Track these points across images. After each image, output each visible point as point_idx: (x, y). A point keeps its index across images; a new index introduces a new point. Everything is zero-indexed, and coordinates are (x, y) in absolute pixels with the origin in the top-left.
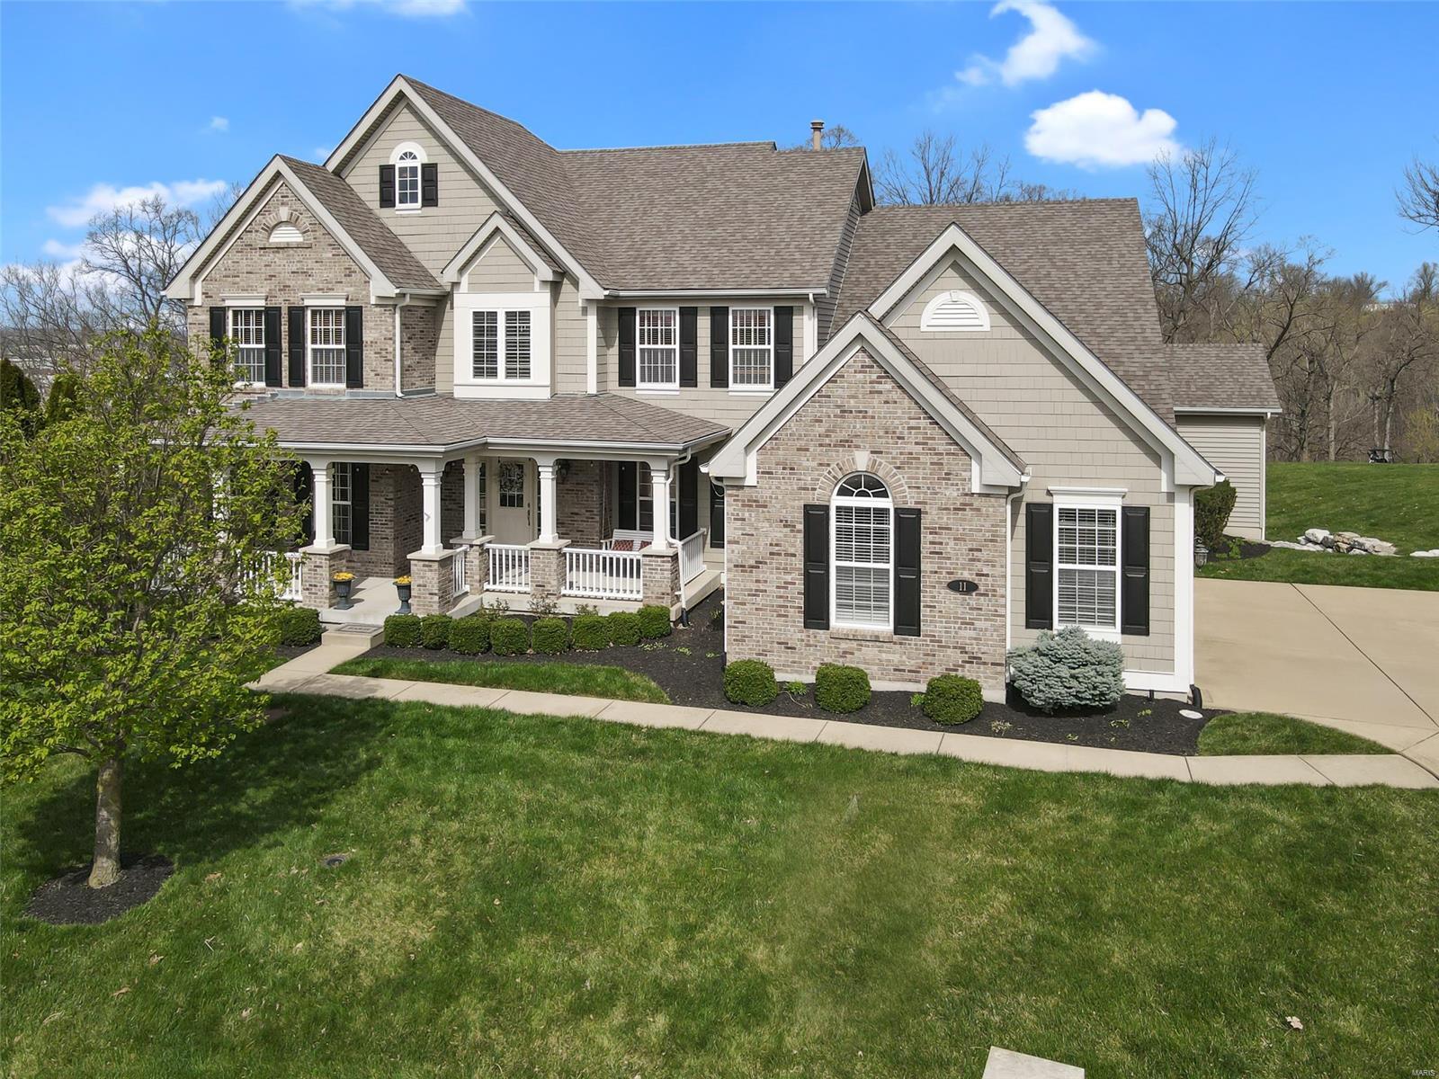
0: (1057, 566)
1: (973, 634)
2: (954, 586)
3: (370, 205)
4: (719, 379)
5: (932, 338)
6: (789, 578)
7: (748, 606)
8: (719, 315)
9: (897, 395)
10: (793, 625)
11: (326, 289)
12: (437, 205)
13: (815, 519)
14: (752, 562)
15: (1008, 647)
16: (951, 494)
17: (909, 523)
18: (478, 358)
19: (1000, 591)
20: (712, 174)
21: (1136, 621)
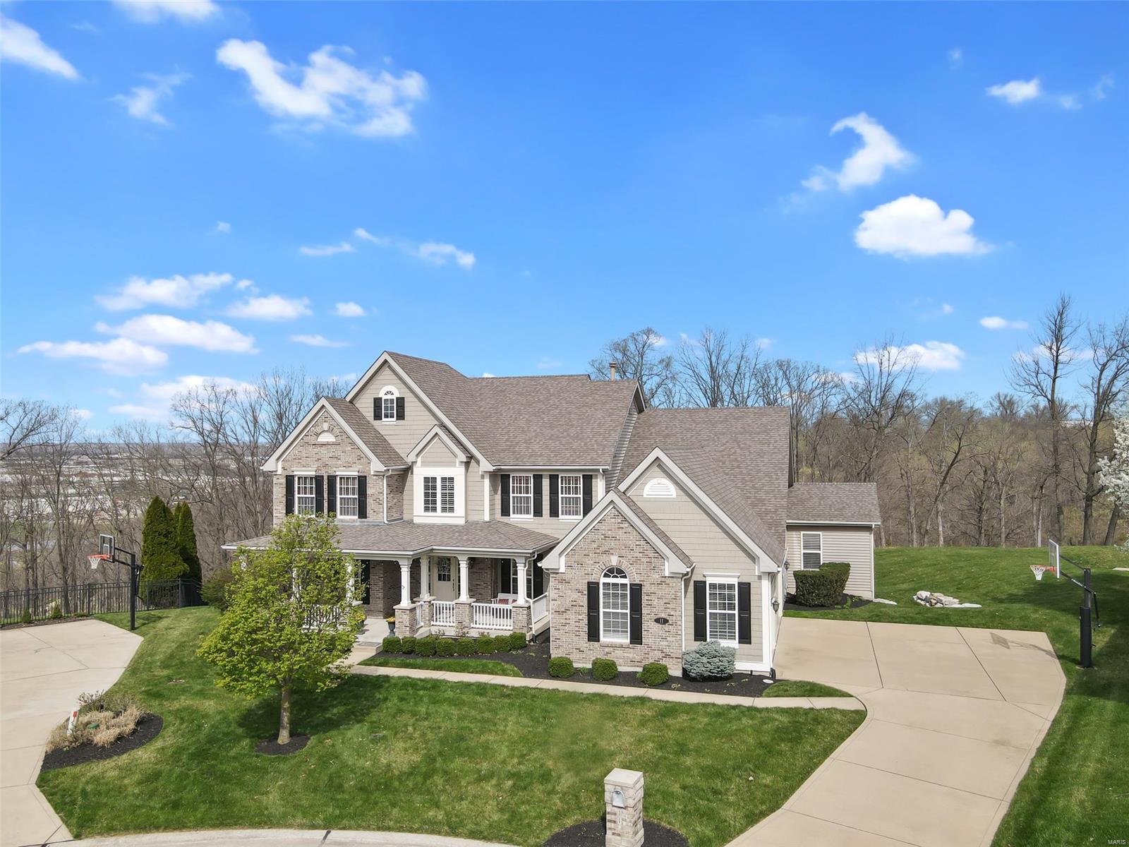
0: (708, 611)
1: (666, 643)
2: (657, 621)
3: (369, 419)
4: (554, 512)
6: (580, 617)
7: (561, 631)
8: (554, 479)
9: (630, 529)
10: (583, 641)
11: (348, 465)
12: (404, 419)
13: (593, 589)
14: (563, 610)
15: (684, 650)
16: (656, 577)
17: (636, 591)
18: (426, 502)
19: (679, 623)
20: (553, 395)
21: (745, 637)
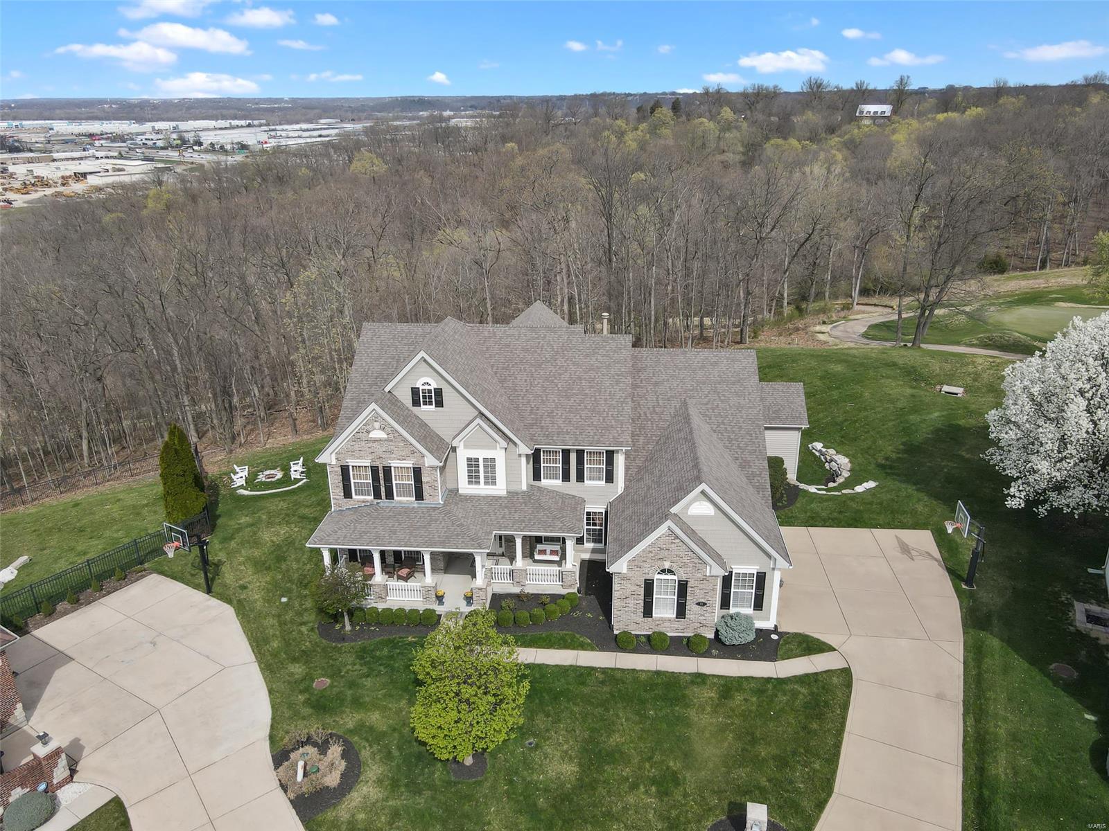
0: (733, 590)
1: (704, 618)
2: (698, 604)
3: (407, 406)
5: (693, 517)
6: (638, 602)
7: (622, 611)
8: (580, 454)
9: (681, 544)
10: (639, 617)
11: (402, 459)
12: (442, 407)
13: (649, 584)
14: (624, 598)
15: (716, 618)
16: (699, 576)
17: (683, 585)
18: (470, 477)
19: (714, 605)
21: (759, 605)
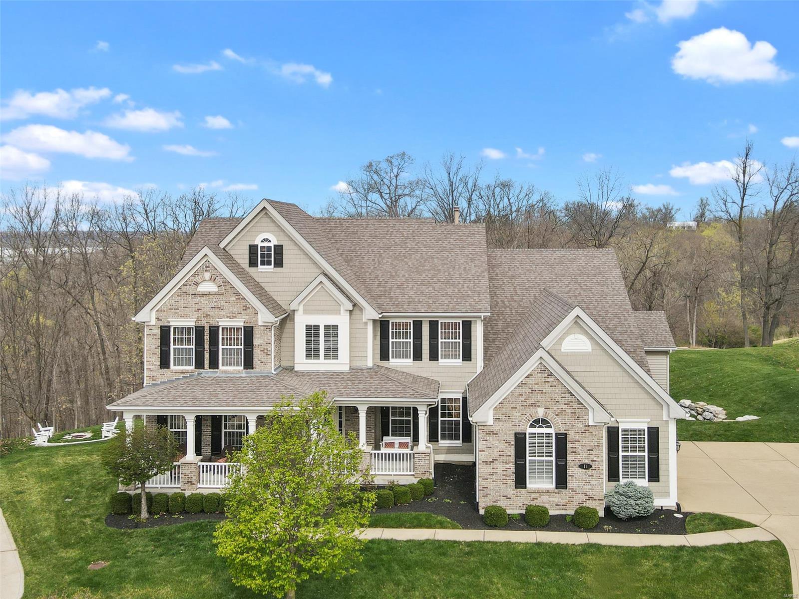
0: (621, 454)
1: (590, 487)
2: (581, 466)
3: (243, 266)
4: (434, 356)
5: (567, 355)
6: (508, 466)
7: (489, 480)
8: (433, 325)
9: (556, 383)
10: (510, 488)
11: (232, 317)
12: (282, 267)
13: (520, 440)
14: (491, 460)
15: (604, 491)
16: (580, 426)
17: (562, 440)
18: (308, 350)
19: (601, 468)
21: (654, 475)
